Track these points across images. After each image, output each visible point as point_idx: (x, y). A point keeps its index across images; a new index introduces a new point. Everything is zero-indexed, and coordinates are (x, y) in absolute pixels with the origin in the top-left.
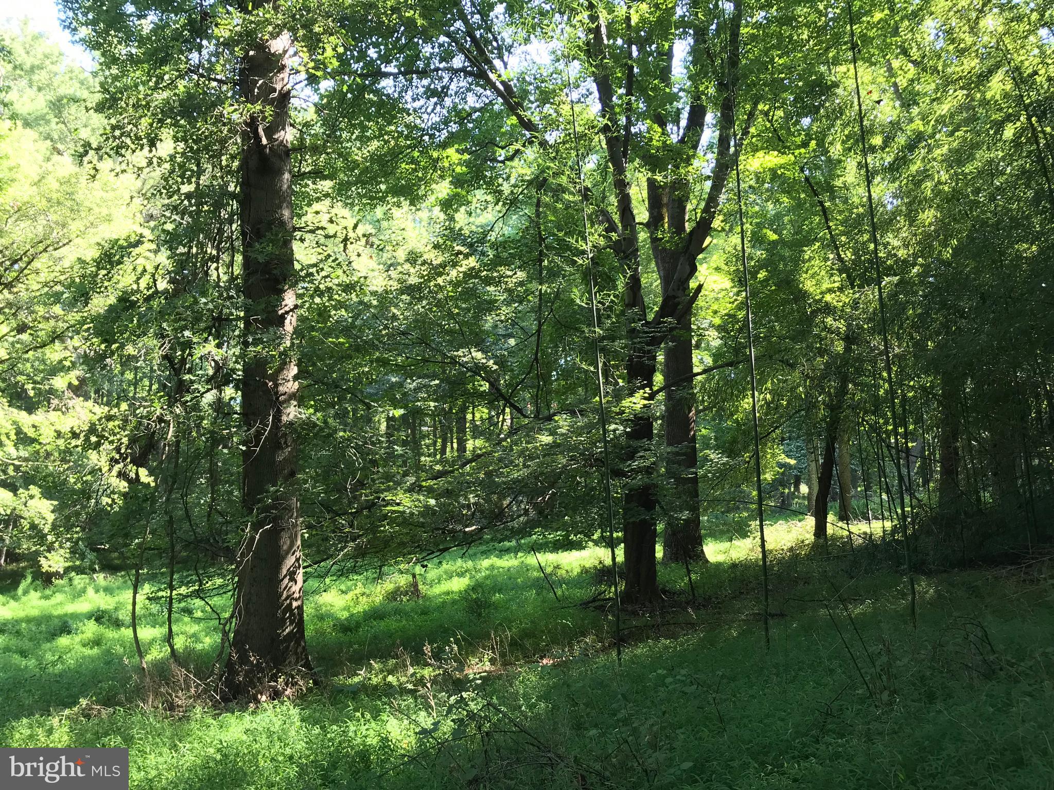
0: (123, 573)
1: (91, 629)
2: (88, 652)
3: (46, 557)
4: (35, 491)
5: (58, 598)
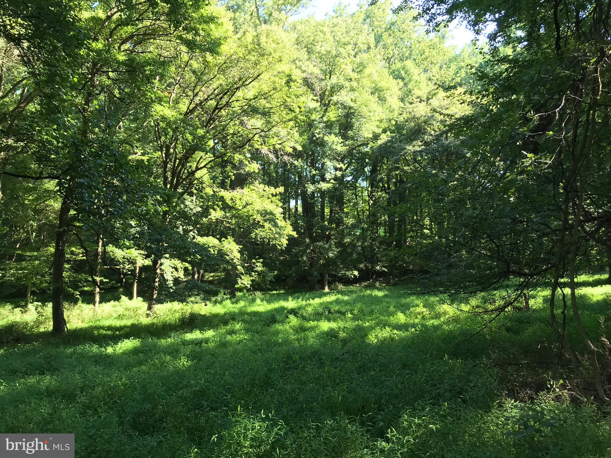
3: (241, 278)
4: (230, 239)
5: (242, 304)
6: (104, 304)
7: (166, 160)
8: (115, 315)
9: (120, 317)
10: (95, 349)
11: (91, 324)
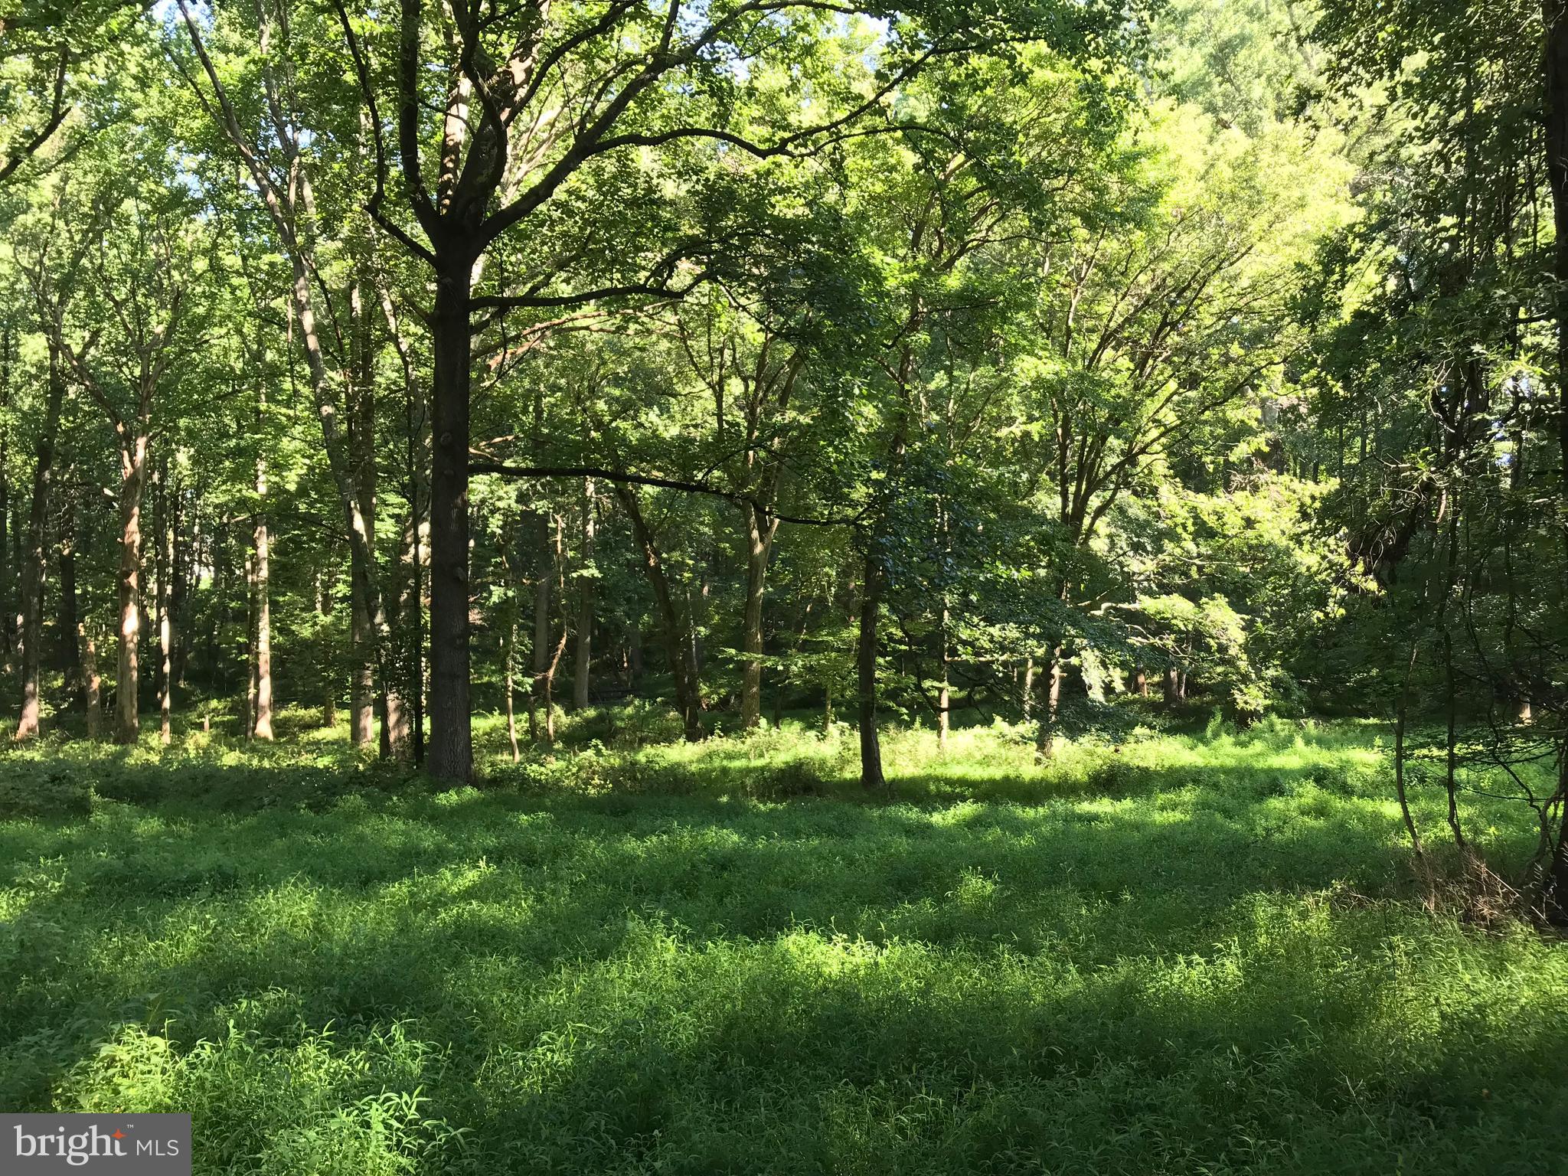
0: (1339, 721)
1: (1310, 792)
2: (1310, 821)
3: (1241, 690)
4: (1221, 600)
5: (1258, 746)
6: (961, 730)
7: (1064, 441)
8: (978, 756)
9: (986, 761)
10: (912, 814)
11: (929, 771)
